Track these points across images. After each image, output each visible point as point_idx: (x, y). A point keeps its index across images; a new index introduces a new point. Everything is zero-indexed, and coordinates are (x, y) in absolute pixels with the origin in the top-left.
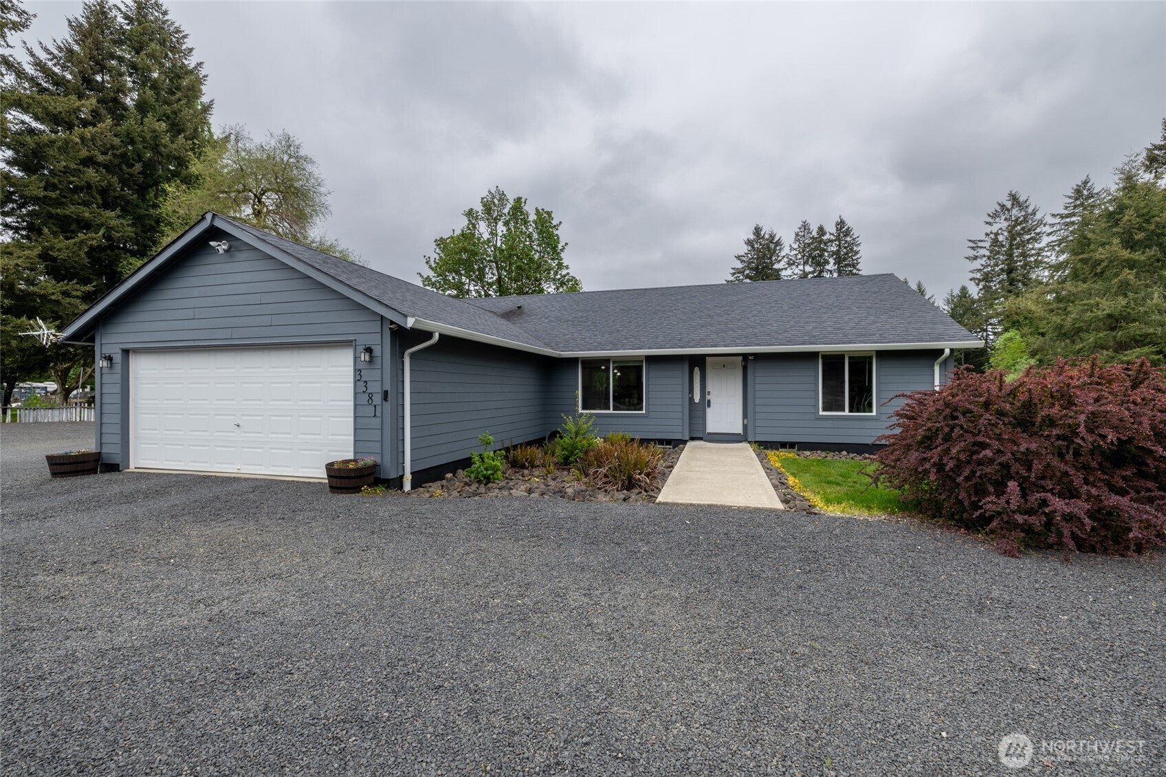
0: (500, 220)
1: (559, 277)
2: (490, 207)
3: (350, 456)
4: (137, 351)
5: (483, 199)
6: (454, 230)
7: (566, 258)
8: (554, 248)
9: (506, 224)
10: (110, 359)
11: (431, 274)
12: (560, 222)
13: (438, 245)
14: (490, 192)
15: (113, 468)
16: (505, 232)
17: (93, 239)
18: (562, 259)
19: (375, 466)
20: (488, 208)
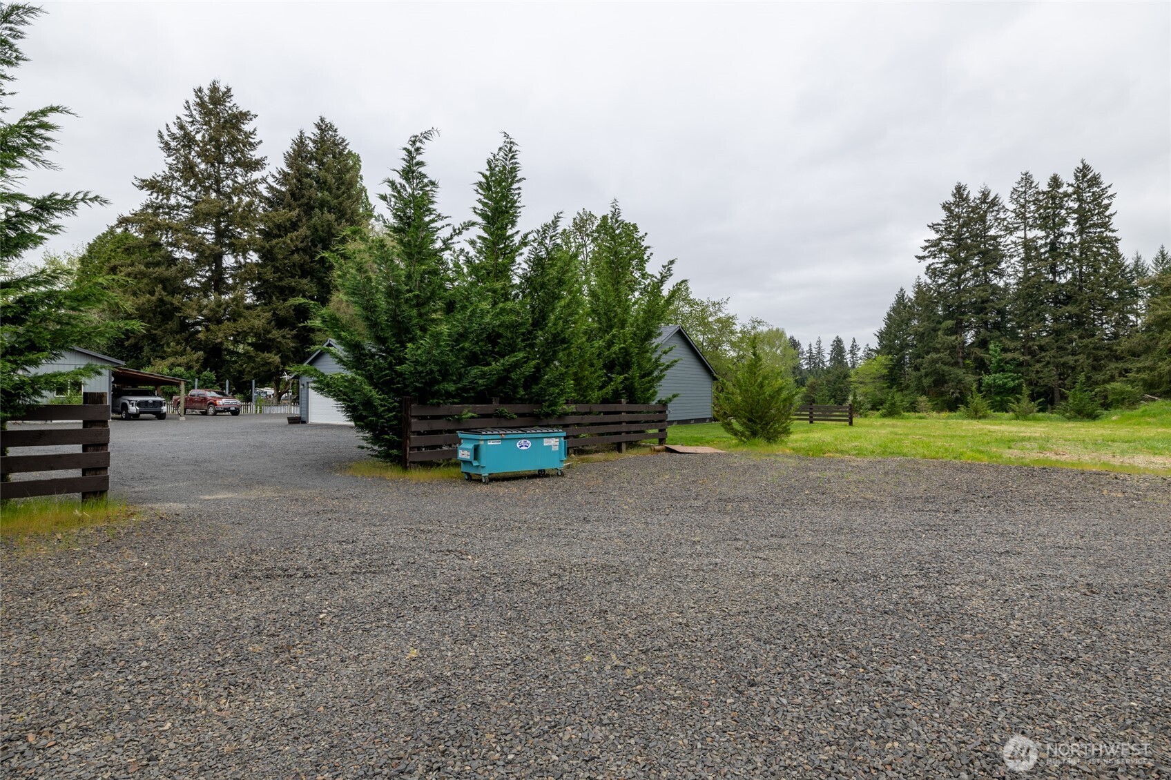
8: (641, 258)
12: (646, 234)
14: (579, 214)
15: (304, 422)
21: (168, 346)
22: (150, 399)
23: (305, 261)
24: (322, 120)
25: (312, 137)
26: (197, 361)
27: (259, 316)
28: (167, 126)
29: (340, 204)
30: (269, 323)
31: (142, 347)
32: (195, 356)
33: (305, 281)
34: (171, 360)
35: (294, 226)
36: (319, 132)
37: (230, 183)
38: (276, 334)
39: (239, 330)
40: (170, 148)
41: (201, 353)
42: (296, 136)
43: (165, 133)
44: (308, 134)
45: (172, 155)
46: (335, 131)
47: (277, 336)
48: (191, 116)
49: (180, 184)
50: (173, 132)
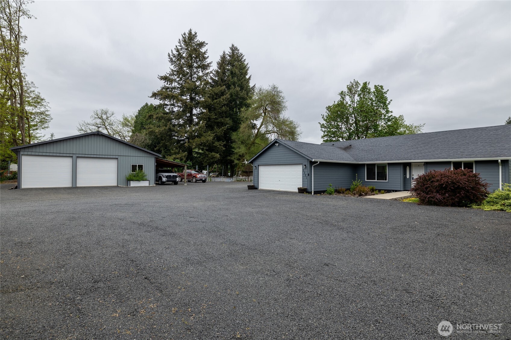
0: (356, 94)
1: (387, 117)
2: (351, 89)
3: (302, 187)
4: (260, 165)
5: (348, 86)
6: (335, 102)
7: (390, 108)
8: (385, 103)
9: (359, 95)
10: (256, 167)
11: (324, 122)
12: (388, 90)
13: (327, 109)
14: (351, 82)
15: (256, 189)
16: (358, 100)
17: (225, 128)
18: (388, 109)
19: (306, 189)
20: (350, 89)
21: (173, 150)
22: (172, 174)
23: (227, 110)
24: (233, 45)
25: (229, 53)
26: (185, 157)
27: (210, 135)
28: (172, 51)
29: (242, 83)
30: (214, 139)
31: (161, 151)
32: (184, 154)
33: (227, 119)
34: (174, 156)
35: (223, 94)
36: (231, 51)
37: (196, 76)
38: (217, 144)
39: (202, 142)
40: (172, 61)
41: (186, 153)
42: (222, 54)
43: (171, 54)
44: (227, 52)
45: (173, 64)
46: (238, 50)
47: (217, 145)
48: (181, 46)
49: (176, 77)
50: (174, 53)
